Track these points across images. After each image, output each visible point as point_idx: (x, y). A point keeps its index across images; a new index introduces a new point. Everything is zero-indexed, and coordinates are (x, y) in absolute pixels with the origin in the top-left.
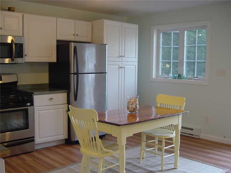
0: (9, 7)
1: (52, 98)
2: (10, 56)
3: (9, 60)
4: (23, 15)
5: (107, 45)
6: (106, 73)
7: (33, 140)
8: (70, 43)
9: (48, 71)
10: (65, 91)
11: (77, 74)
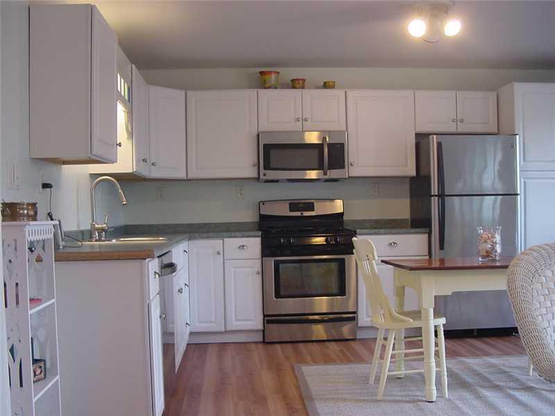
0: (325, 81)
1: (395, 243)
2: (320, 167)
3: (319, 173)
4: (346, 92)
5: (517, 136)
6: (517, 195)
7: (353, 319)
8: (431, 137)
9: (409, 195)
10: (423, 230)
11: (442, 196)
